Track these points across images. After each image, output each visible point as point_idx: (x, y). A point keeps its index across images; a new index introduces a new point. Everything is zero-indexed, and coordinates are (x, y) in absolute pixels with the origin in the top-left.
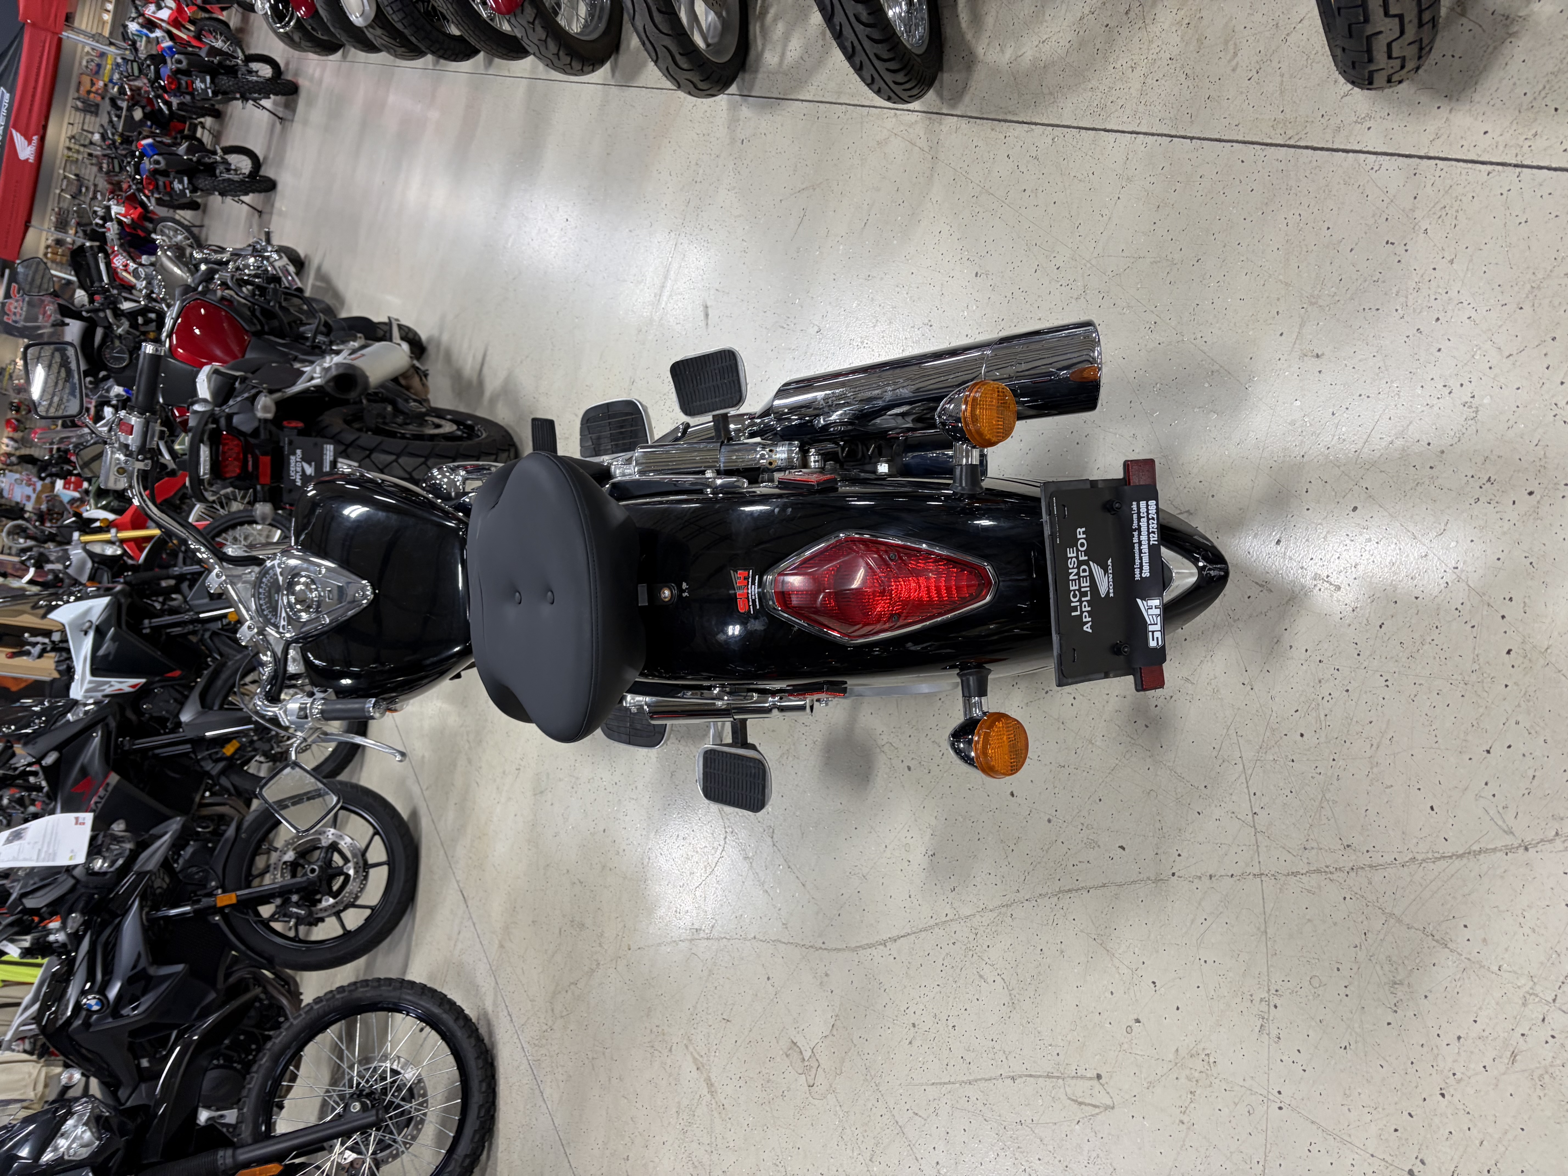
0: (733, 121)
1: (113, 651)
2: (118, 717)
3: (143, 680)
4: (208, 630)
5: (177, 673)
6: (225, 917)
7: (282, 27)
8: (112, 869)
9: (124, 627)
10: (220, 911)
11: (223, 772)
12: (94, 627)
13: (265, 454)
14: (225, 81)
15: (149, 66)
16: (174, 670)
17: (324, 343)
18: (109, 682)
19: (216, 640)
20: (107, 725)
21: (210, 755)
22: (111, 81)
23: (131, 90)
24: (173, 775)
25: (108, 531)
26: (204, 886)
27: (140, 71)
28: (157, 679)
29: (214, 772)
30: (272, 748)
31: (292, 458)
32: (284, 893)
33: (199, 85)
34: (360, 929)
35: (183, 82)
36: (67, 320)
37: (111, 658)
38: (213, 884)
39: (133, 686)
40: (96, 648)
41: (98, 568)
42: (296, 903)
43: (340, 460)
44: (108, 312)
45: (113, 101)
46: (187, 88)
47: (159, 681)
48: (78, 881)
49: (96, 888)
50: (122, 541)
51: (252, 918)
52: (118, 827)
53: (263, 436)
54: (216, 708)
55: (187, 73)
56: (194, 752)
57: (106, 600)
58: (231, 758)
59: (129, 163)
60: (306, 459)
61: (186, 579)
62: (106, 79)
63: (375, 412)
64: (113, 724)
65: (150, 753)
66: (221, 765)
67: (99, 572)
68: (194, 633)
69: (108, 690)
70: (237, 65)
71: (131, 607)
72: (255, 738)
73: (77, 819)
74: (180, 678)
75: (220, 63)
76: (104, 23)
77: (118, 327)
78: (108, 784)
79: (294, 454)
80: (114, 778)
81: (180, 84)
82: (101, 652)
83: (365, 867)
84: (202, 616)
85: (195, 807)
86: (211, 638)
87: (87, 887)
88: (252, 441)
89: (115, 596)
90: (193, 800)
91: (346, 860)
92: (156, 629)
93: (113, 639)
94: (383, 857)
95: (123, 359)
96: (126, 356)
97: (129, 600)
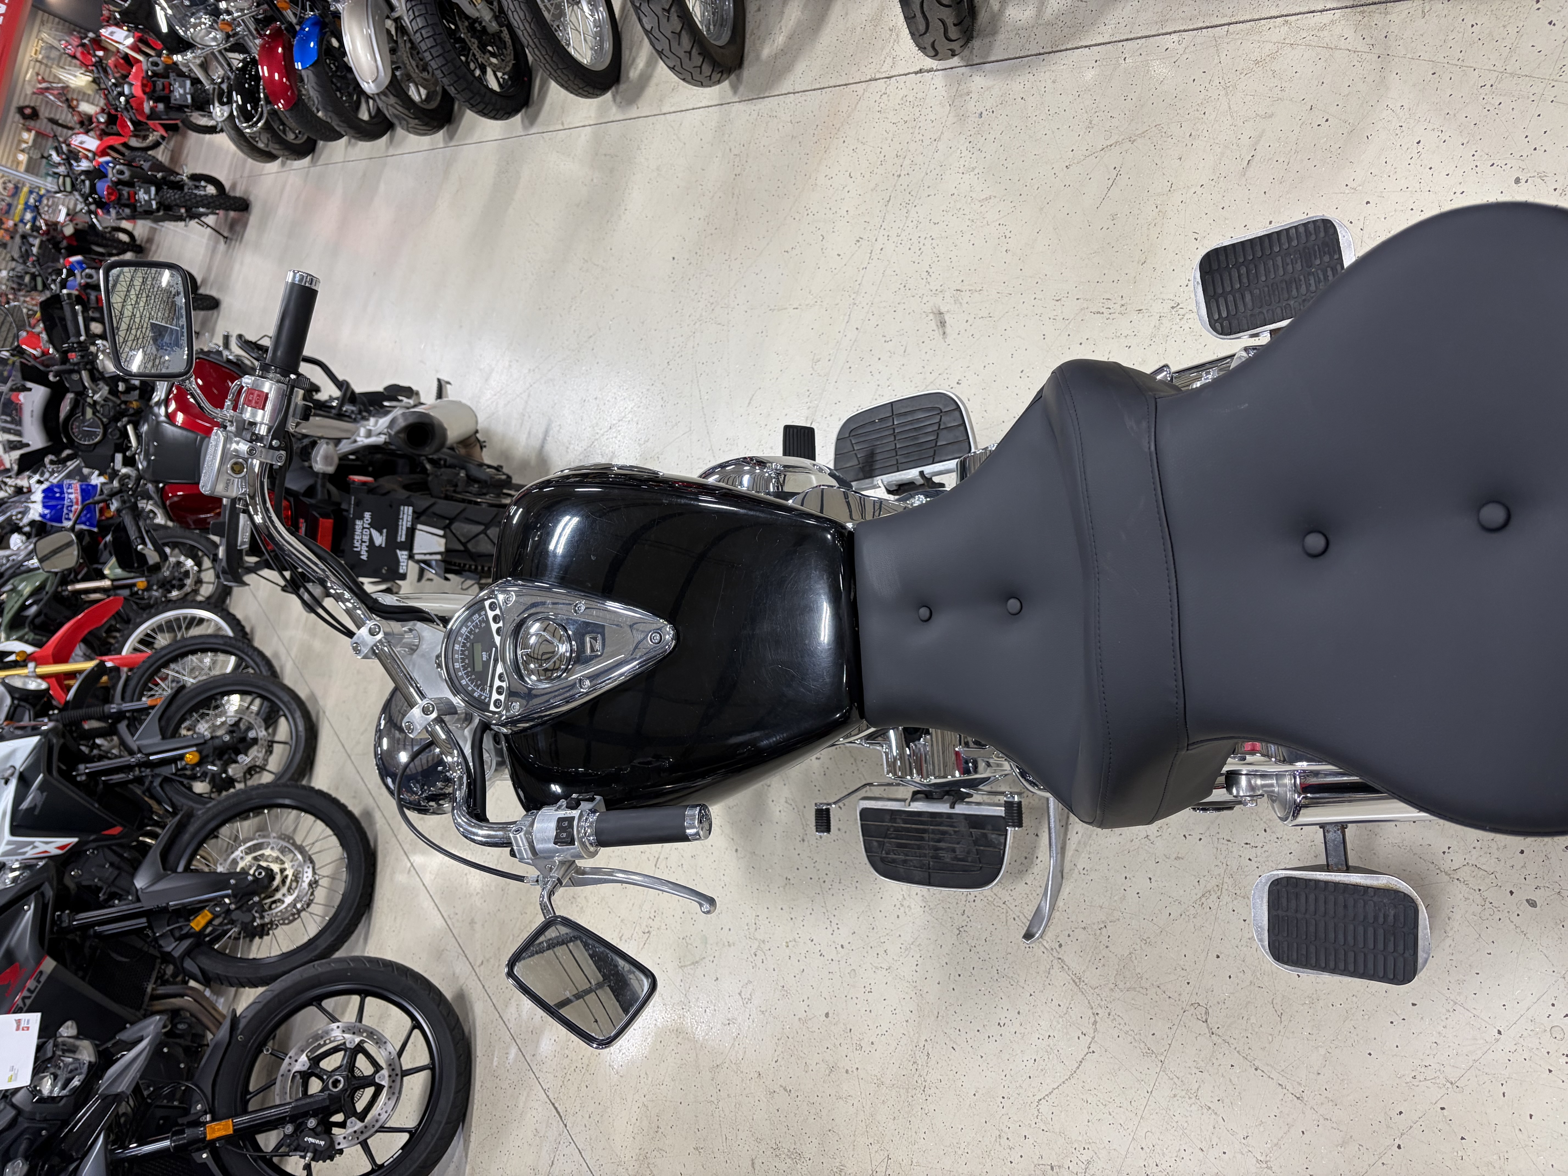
0: (957, 98)
1: (39, 805)
2: (55, 883)
3: (75, 840)
4: (158, 775)
5: (116, 830)
6: (215, 1154)
7: (249, 127)
8: (64, 1092)
9: (55, 773)
10: (210, 1145)
11: (188, 953)
12: (17, 774)
13: (325, 516)
14: (171, 195)
15: (83, 181)
16: (114, 826)
17: (353, 412)
18: (33, 843)
19: (167, 788)
20: (43, 894)
21: (171, 931)
22: (22, 221)
23: (46, 225)
24: (120, 958)
25: (26, 666)
26: (186, 1112)
27: (73, 185)
28: (92, 838)
29: (176, 954)
30: (254, 919)
31: (358, 522)
32: (297, 1117)
33: (142, 196)
34: (398, 1162)
35: (125, 193)
36: (29, 385)
37: (37, 812)
38: (199, 1107)
39: (61, 848)
40: (18, 799)
41: (19, 705)
42: (312, 1130)
43: (419, 527)
44: (84, 374)
45: (24, 237)
46: (129, 199)
47: (94, 841)
48: (19, 1111)
49: (45, 1120)
50: (43, 677)
51: (249, 1154)
52: (68, 1030)
53: (319, 496)
54: (180, 869)
55: (130, 184)
56: (150, 927)
57: (36, 739)
58: (201, 934)
59: (54, 281)
60: (376, 525)
61: (125, 717)
62: (17, 219)
63: (445, 478)
64: (49, 893)
65: (91, 932)
66: (186, 943)
67: (19, 710)
68: (139, 780)
69: (30, 853)
70: (182, 180)
71: (64, 748)
72: (233, 907)
73: (18, 1022)
74: (121, 836)
75: (163, 178)
76: (19, 163)
77: (94, 393)
78: (41, 973)
79: (362, 518)
80: (49, 965)
81: (121, 195)
82: (25, 805)
83: (400, 1074)
84: (151, 758)
85: (147, 999)
86: (161, 785)
87: (32, 1119)
88: (307, 500)
89: (44, 734)
90: (144, 991)
91: (377, 1067)
92: (93, 776)
93: (41, 788)
94: (424, 1060)
95: (95, 434)
96: (100, 431)
97: (62, 741)
